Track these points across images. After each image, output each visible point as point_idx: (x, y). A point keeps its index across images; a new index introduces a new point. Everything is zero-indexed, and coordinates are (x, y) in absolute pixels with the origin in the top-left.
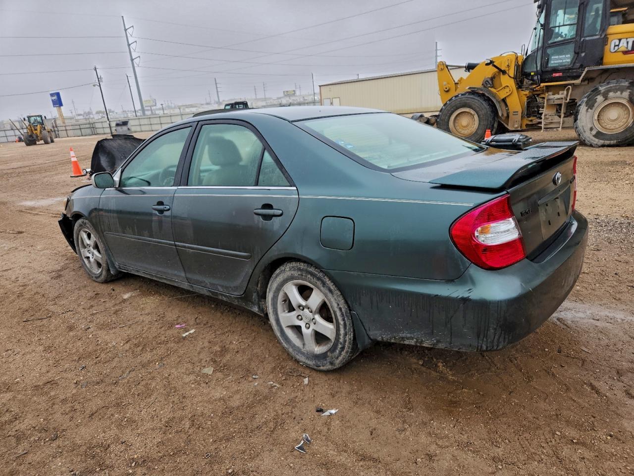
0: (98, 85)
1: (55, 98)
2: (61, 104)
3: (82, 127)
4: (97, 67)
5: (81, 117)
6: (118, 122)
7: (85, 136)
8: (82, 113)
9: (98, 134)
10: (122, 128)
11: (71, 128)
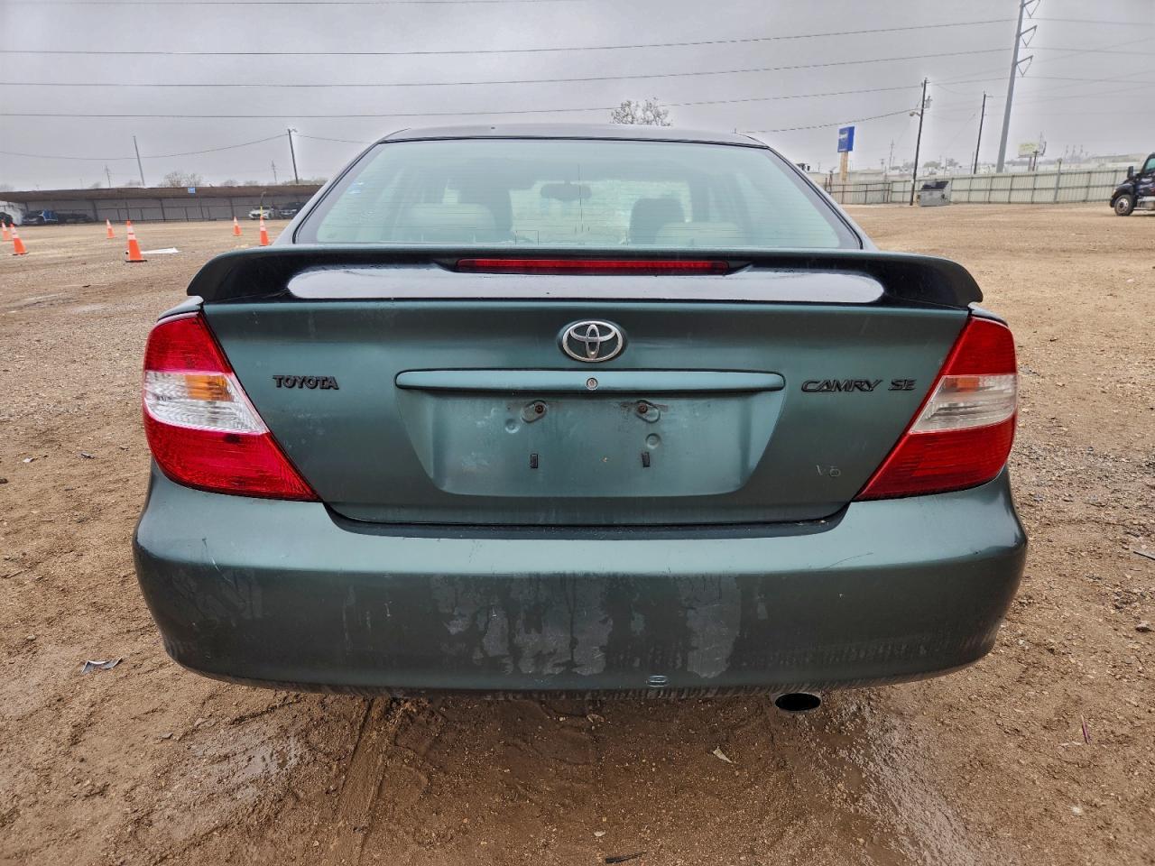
0: (920, 113)
1: (845, 136)
2: (850, 148)
3: (870, 188)
4: (929, 79)
5: (897, 172)
6: (929, 183)
7: (871, 203)
8: (901, 165)
9: (892, 202)
10: (931, 194)
11: (852, 189)
